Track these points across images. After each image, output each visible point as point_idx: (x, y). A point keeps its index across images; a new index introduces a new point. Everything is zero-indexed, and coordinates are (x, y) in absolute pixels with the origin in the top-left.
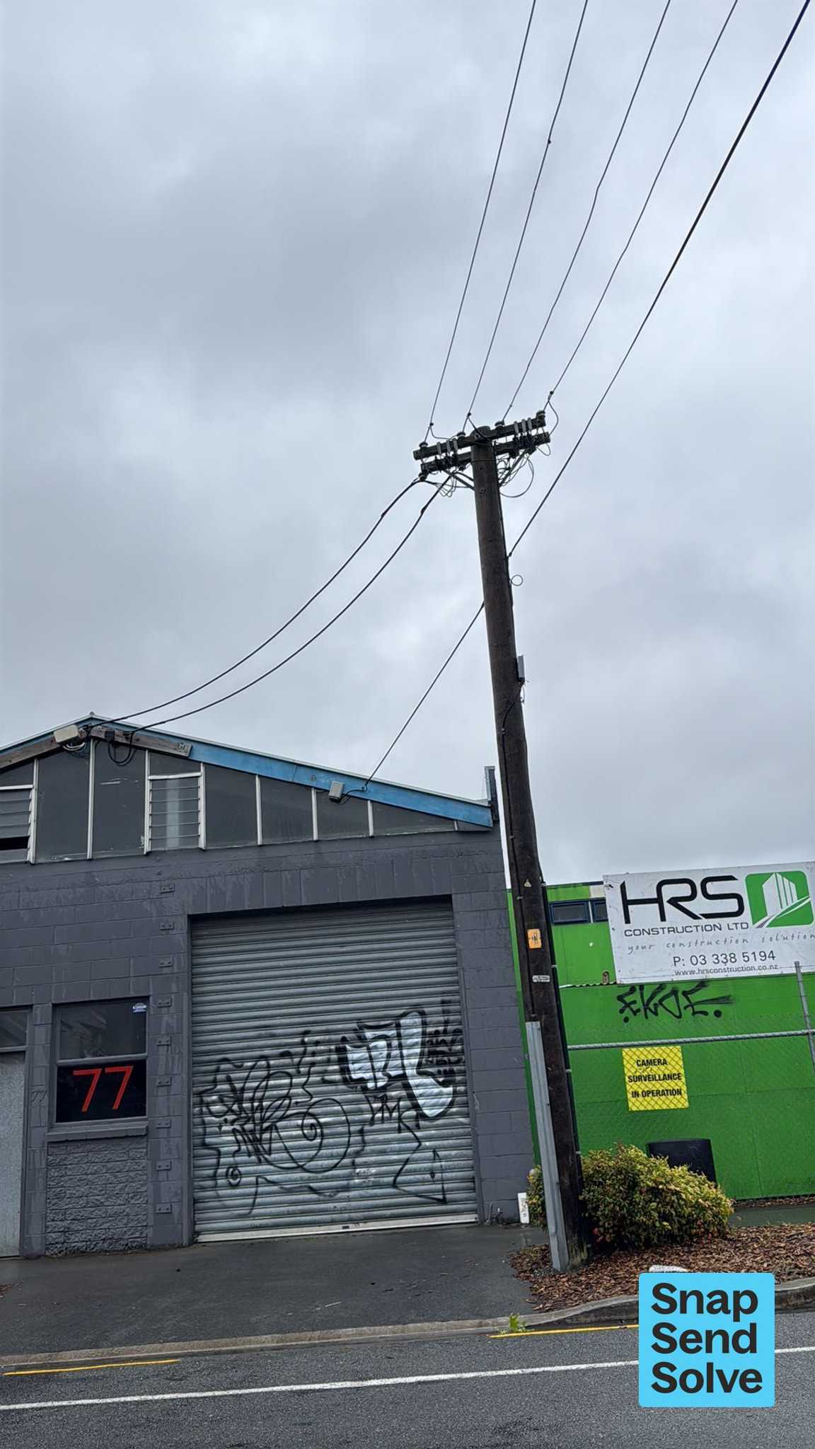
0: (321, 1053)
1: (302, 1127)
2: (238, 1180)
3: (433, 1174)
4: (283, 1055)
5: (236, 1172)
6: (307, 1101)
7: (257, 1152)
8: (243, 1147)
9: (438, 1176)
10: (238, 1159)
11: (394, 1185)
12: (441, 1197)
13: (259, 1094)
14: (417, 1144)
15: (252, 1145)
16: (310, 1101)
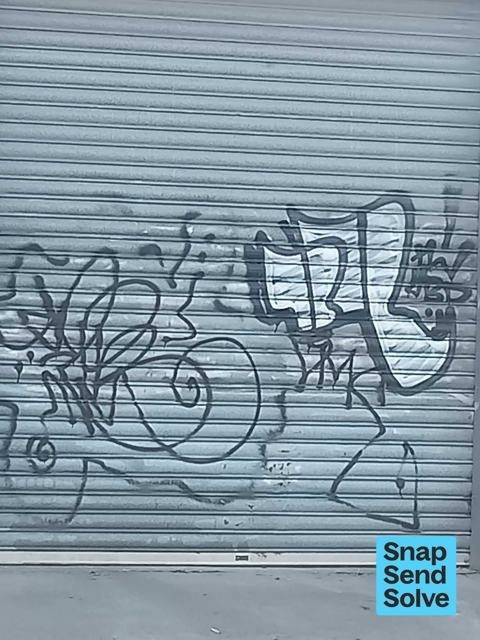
0: (216, 258)
1: (172, 382)
2: (50, 461)
3: (400, 483)
4: (143, 253)
5: (47, 447)
6: (186, 338)
7: (87, 418)
8: (62, 407)
9: (409, 486)
10: (52, 426)
11: (332, 494)
12: (411, 521)
13: (95, 318)
14: (378, 430)
15: (79, 403)
16: (191, 337)
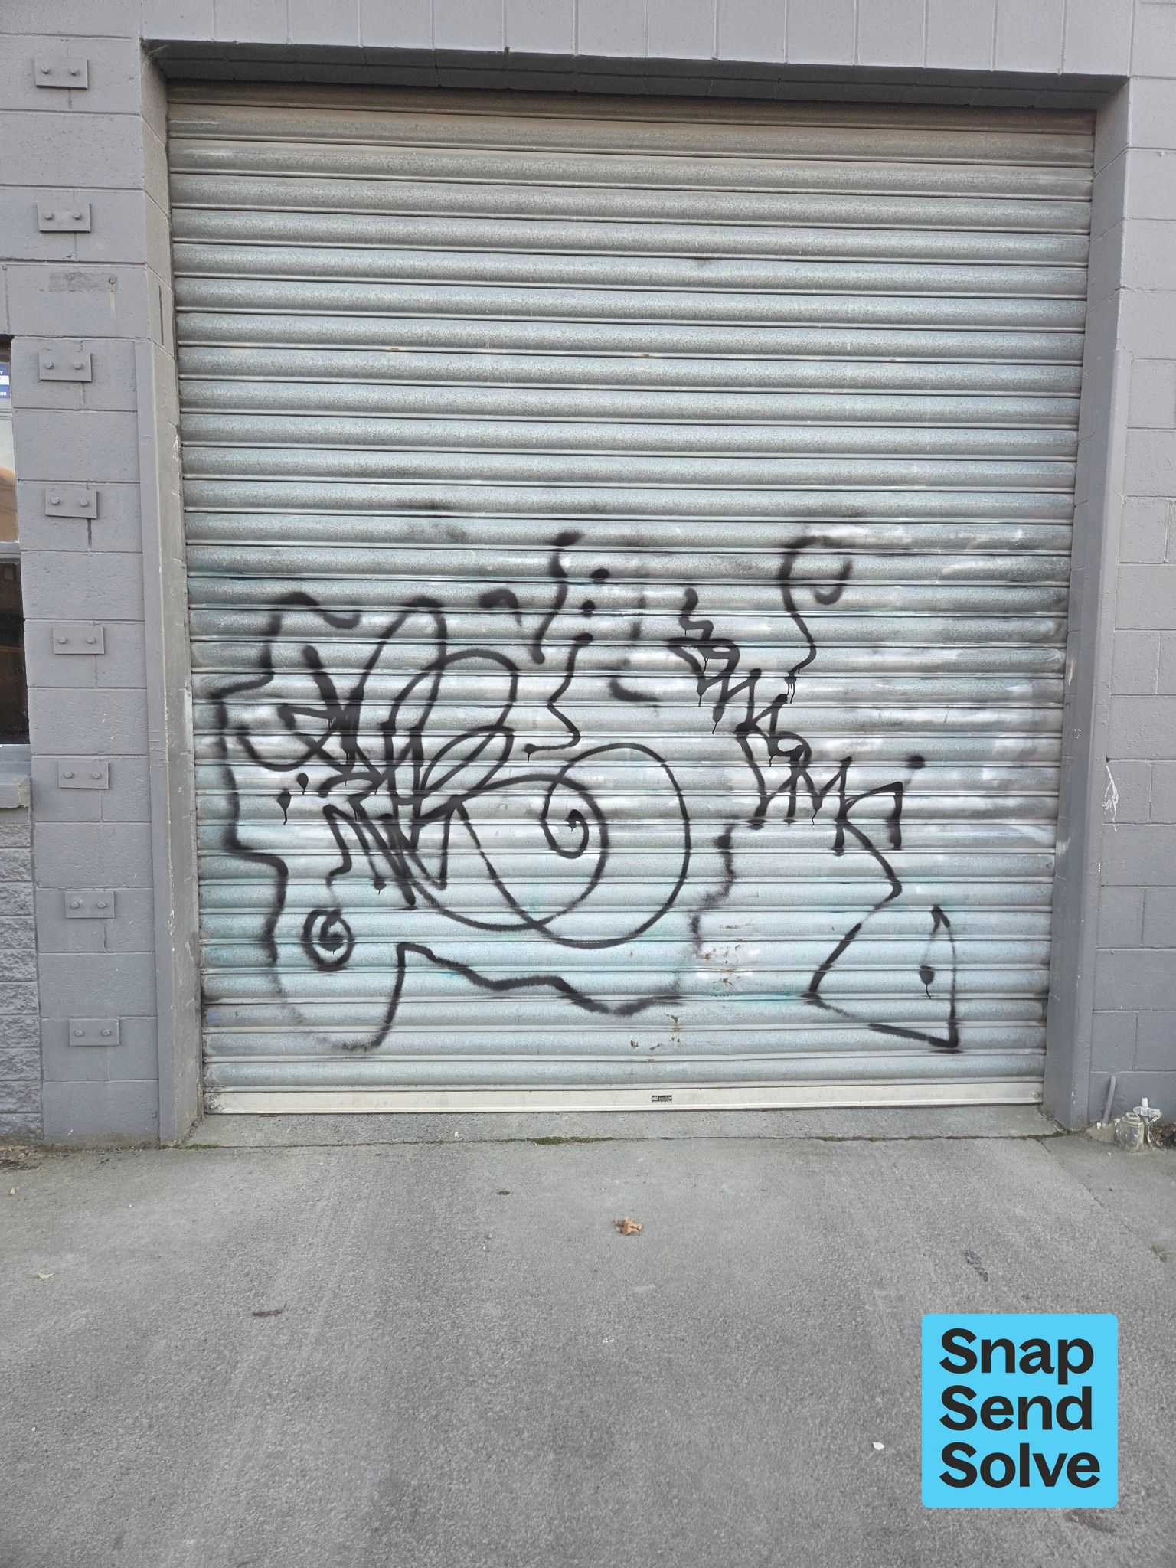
0: (614, 608)
1: (543, 816)
2: (340, 952)
3: (927, 974)
4: (488, 603)
5: (337, 928)
6: (563, 747)
7: (403, 877)
8: (359, 861)
9: (943, 979)
10: (343, 890)
11: (812, 994)
12: (944, 1034)
13: (408, 715)
14: (889, 889)
15: (388, 856)
16: (571, 744)
